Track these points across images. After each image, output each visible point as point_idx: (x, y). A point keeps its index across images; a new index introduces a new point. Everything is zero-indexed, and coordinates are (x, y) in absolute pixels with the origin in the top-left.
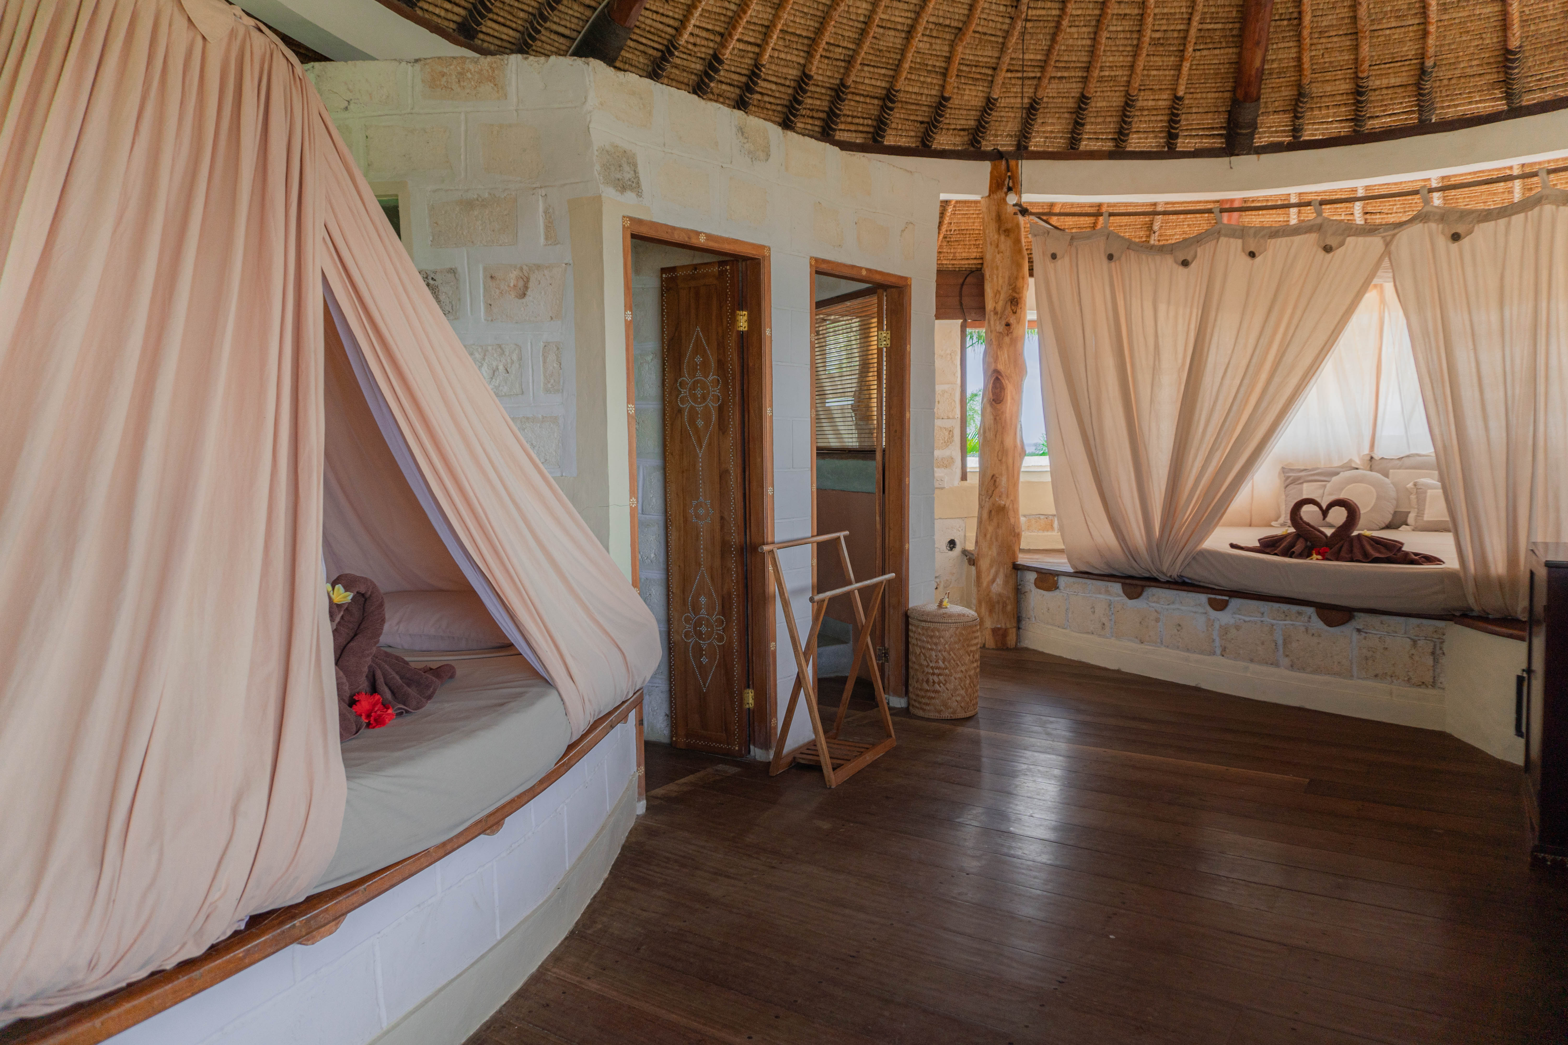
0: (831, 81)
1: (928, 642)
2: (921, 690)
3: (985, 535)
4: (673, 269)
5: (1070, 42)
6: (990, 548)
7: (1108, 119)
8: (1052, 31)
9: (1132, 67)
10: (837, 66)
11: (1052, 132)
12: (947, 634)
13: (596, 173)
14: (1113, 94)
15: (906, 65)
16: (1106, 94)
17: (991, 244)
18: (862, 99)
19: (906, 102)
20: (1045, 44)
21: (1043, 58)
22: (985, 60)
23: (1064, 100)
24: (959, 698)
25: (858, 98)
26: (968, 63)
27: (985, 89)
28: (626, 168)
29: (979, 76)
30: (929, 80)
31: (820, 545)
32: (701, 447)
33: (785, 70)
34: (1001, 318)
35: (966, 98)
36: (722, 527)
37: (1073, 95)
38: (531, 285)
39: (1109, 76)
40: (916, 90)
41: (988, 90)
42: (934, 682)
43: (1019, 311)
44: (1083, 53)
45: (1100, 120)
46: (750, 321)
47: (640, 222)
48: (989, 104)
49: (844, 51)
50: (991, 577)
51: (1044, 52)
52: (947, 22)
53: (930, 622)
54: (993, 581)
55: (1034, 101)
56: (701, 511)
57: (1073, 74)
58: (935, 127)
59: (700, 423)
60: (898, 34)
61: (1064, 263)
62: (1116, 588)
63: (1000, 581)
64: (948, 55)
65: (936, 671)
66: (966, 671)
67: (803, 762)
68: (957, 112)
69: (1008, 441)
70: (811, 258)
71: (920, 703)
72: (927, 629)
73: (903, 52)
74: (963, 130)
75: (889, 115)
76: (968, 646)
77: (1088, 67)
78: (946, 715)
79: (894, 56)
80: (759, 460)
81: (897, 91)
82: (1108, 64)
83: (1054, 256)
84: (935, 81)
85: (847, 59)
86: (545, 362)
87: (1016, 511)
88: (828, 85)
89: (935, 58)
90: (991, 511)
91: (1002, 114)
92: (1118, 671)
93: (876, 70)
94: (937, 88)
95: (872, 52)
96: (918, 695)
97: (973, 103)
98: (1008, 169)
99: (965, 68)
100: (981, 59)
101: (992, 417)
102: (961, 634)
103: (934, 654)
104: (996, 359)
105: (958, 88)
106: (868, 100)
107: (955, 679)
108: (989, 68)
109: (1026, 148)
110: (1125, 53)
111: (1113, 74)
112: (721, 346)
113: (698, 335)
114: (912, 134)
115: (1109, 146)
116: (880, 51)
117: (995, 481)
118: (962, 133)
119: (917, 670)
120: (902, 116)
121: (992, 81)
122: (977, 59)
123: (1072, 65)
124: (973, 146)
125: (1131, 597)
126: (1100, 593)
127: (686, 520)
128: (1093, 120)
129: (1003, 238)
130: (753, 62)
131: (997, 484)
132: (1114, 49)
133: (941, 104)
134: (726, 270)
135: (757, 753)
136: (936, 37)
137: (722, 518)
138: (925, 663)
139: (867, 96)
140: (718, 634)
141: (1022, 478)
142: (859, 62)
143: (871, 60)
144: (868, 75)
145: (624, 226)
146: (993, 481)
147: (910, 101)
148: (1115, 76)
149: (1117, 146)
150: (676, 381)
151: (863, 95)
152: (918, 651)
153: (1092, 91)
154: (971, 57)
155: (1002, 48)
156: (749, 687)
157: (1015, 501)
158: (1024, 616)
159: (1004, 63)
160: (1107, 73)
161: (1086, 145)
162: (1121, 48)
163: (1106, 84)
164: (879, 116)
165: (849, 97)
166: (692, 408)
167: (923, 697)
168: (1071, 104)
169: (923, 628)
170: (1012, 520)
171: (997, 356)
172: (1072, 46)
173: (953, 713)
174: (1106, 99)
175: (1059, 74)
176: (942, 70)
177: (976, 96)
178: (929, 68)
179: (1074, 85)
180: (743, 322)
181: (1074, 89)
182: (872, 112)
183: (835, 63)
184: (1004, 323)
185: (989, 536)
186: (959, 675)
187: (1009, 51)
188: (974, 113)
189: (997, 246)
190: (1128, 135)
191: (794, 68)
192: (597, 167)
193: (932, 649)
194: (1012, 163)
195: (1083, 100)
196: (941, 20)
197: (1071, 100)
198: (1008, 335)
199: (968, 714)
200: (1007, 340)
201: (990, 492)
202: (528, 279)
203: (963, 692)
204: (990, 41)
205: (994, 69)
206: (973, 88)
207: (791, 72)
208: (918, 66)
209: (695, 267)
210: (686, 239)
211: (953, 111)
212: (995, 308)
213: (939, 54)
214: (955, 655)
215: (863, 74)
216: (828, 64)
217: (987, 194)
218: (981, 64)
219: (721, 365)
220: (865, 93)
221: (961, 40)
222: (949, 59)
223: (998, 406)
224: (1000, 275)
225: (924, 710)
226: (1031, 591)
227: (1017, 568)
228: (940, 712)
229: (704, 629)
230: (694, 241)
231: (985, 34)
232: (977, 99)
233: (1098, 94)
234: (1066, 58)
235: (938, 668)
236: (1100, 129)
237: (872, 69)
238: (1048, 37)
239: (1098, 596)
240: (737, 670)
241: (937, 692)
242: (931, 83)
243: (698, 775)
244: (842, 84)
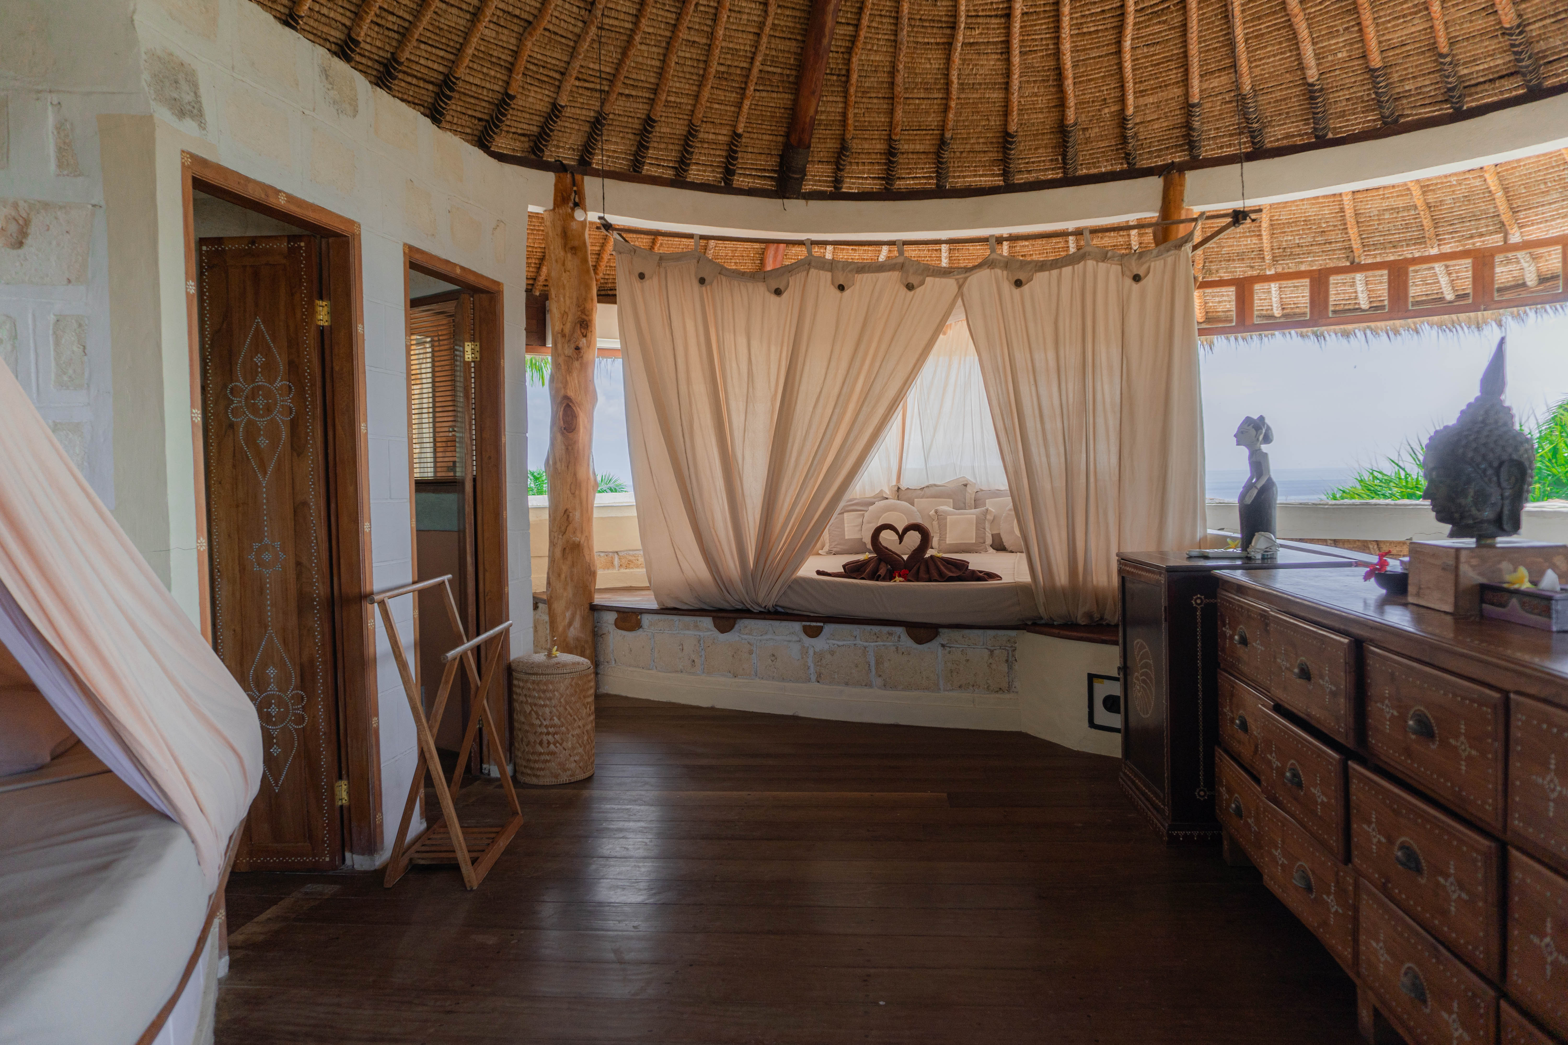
0: (381, 53)
1: (540, 698)
2: (533, 753)
3: (559, 575)
4: (219, 240)
5: (640, 59)
6: (565, 589)
7: (671, 147)
8: (623, 44)
9: (697, 97)
10: (389, 37)
11: (614, 151)
12: (562, 687)
13: (144, 83)
14: (677, 121)
15: (470, 51)
16: (670, 120)
17: (557, 261)
18: (414, 81)
19: (465, 94)
20: (616, 56)
21: (613, 72)
22: (554, 62)
23: (630, 120)
24: (577, 758)
25: (409, 79)
26: (536, 62)
27: (551, 94)
28: (184, 86)
29: (545, 79)
30: (492, 73)
31: (421, 593)
32: (265, 473)
33: (325, 29)
34: (569, 341)
35: (531, 100)
36: (299, 576)
37: (639, 116)
38: (32, 229)
39: (675, 102)
40: (477, 82)
41: (555, 96)
42: (549, 743)
43: (589, 334)
44: (652, 74)
45: (663, 146)
46: (333, 313)
47: (204, 162)
48: (555, 111)
49: (399, 21)
50: (567, 621)
51: (614, 66)
52: (517, 12)
53: (542, 674)
54: (570, 624)
55: (601, 115)
56: (267, 557)
57: (640, 94)
58: (497, 127)
59: (263, 442)
60: (462, 14)
61: (652, 284)
62: (707, 622)
63: (577, 623)
64: (515, 48)
65: (551, 730)
66: (584, 726)
67: (422, 862)
68: (519, 114)
69: (581, 474)
70: (405, 245)
71: (532, 769)
72: (539, 683)
73: (467, 35)
74: (523, 135)
75: (446, 104)
76: (585, 697)
77: (656, 90)
78: (564, 778)
79: (456, 38)
80: (351, 489)
81: (457, 79)
82: (674, 90)
83: (642, 276)
84: (499, 75)
85: (401, 30)
86: (57, 343)
87: (590, 549)
88: (376, 58)
89: (501, 50)
90: (565, 549)
91: (567, 124)
92: (712, 709)
93: (434, 50)
94: (500, 83)
95: (431, 29)
96: (529, 760)
97: (538, 107)
98: (574, 183)
99: (532, 67)
100: (549, 60)
101: (563, 447)
102: (577, 684)
103: (547, 710)
104: (565, 384)
105: (523, 88)
106: (422, 84)
107: (573, 736)
108: (556, 71)
109: (590, 164)
110: (691, 82)
111: (678, 100)
112: (293, 344)
113: (258, 329)
114: (468, 131)
115: (669, 174)
116: (441, 29)
117: (568, 516)
118: (523, 138)
119: (527, 732)
120: (459, 109)
121: (559, 87)
122: (545, 59)
123: (640, 84)
124: (535, 154)
125: (723, 631)
126: (688, 629)
127: (243, 569)
128: (656, 145)
129: (569, 255)
130: (287, 11)
131: (571, 519)
132: (680, 75)
133: (504, 101)
134: (300, 247)
135: (357, 862)
136: (502, 26)
137: (298, 564)
138: (538, 722)
139: (420, 79)
140: (294, 714)
141: (596, 514)
142: (416, 36)
143: (429, 38)
144: (424, 54)
145: (183, 164)
146: (566, 516)
147: (470, 93)
148: (680, 103)
149: (677, 175)
150: (225, 386)
151: (416, 77)
152: (528, 709)
153: (659, 114)
154: (539, 56)
155: (572, 53)
156: (340, 778)
157: (589, 538)
158: (602, 660)
159: (574, 69)
160: (672, 99)
161: (647, 170)
162: (688, 76)
163: (671, 110)
164: (433, 104)
165: (400, 76)
166: (250, 423)
167: (536, 761)
168: (637, 125)
169: (534, 682)
170: (587, 558)
171: (567, 381)
172: (642, 64)
173: (571, 776)
174: (670, 125)
175: (627, 92)
176: (507, 65)
177: (541, 100)
178: (494, 60)
179: (641, 106)
180: (323, 315)
181: (641, 109)
182: (425, 98)
183: (386, 32)
184: (573, 346)
185: (563, 576)
186: (577, 731)
187: (580, 57)
188: (537, 118)
189: (564, 264)
190: (689, 165)
191: (336, 29)
192: (146, 76)
193: (545, 706)
194: (578, 177)
195: (649, 122)
196: (511, 9)
197: (636, 121)
198: (577, 360)
199: (588, 775)
200: (577, 364)
201: (563, 529)
202: (27, 222)
203: (581, 750)
204: (561, 43)
205: (562, 74)
206: (539, 90)
207: (333, 32)
208: (481, 55)
209: (253, 240)
210: (263, 196)
211: (515, 113)
212: (562, 330)
213: (505, 45)
214: (571, 708)
215: (418, 53)
216: (378, 33)
217: (551, 207)
218: (549, 66)
219: (294, 368)
220: (419, 75)
221: (531, 34)
222: (516, 54)
223: (570, 435)
224: (567, 295)
225: (537, 776)
226: (609, 633)
227: (594, 608)
228: (556, 776)
229: (274, 710)
230: (272, 201)
231: (556, 34)
232: (542, 103)
233: (663, 119)
234: (634, 76)
235: (554, 726)
236: (662, 155)
237: (429, 49)
238: (619, 50)
239: (687, 632)
240: (326, 759)
241: (552, 753)
242: (495, 77)
244: (394, 58)
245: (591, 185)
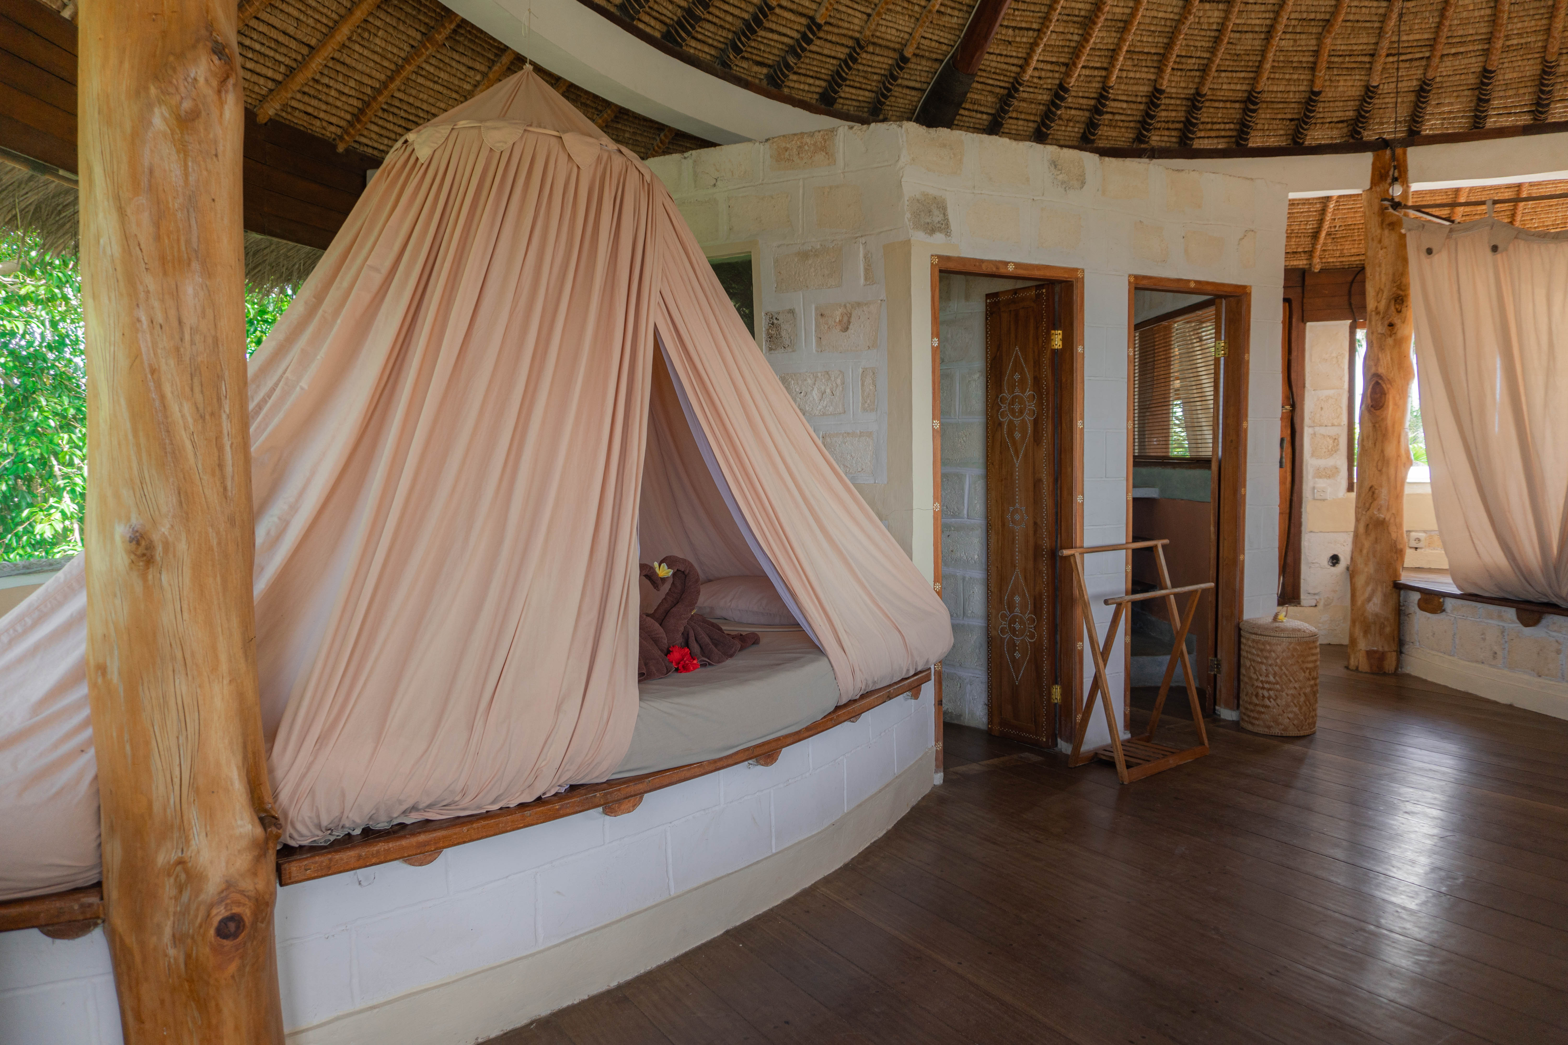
0: (1186, 91)
1: (1258, 655)
2: (1250, 703)
3: (1361, 551)
4: (996, 295)
5: (1465, 14)
6: (1366, 564)
7: (1522, 91)
8: (1440, 7)
9: (1548, 30)
10: (1192, 77)
11: (1450, 112)
12: (1279, 649)
13: (906, 220)
14: (1525, 62)
15: (1268, 66)
16: (1515, 64)
17: (1373, 239)
18: (1221, 105)
19: (1272, 102)
20: (1433, 21)
21: (1432, 36)
22: (1361, 47)
23: (1463, 77)
24: (1291, 716)
25: (1216, 104)
26: (1341, 53)
27: (1362, 77)
28: (936, 212)
29: (1354, 65)
30: (1295, 77)
31: (1135, 551)
32: (1018, 457)
33: (1135, 88)
34: (1383, 318)
35: (1340, 89)
36: (1035, 532)
37: (1473, 70)
38: (852, 320)
39: (1518, 44)
40: (1282, 88)
41: (1366, 78)
42: (1263, 697)
43: (1404, 310)
44: (1482, 24)
45: (1511, 93)
46: (1064, 340)
47: (948, 258)
48: (1369, 92)
49: (1198, 61)
50: (1367, 595)
51: (1433, 30)
52: (1312, 16)
53: (1261, 635)
54: (1369, 600)
55: (1424, 82)
56: (1017, 517)
57: (1471, 48)
58: (1306, 123)
59: (1017, 435)
60: (1256, 36)
61: (1441, 259)
62: (1511, 613)
63: (1377, 600)
64: (1315, 48)
65: (1266, 686)
66: (1301, 688)
67: (1104, 758)
68: (1331, 104)
69: (1390, 450)
70: (1130, 276)
71: (1249, 716)
72: (1257, 642)
73: (1263, 53)
74: (1342, 122)
75: (1251, 117)
76: (1303, 662)
77: (1490, 39)
78: (1276, 731)
79: (1254, 58)
80: (1069, 470)
81: (1259, 93)
82: (1515, 32)
83: (1429, 251)
84: (1302, 77)
85: (1201, 68)
86: (863, 385)
87: (1399, 526)
88: (1183, 96)
89: (1301, 54)
90: (1368, 525)
91: (1387, 100)
92: (1511, 706)
93: (1234, 75)
94: (1305, 83)
95: (1228, 57)
96: (1247, 709)
97: (1349, 93)
98: (1393, 157)
99: (1336, 59)
100: (1355, 48)
101: (1370, 425)
102: (1295, 649)
103: (1264, 667)
104: (1377, 362)
105: (1330, 80)
106: (1228, 105)
107: (1287, 695)
108: (1366, 55)
109: (1419, 133)
110: (1537, 17)
111: (1523, 41)
112: (1037, 364)
113: (1017, 355)
114: (1282, 132)
115: (1525, 120)
116: (1238, 55)
117: (1373, 493)
118: (1340, 125)
119: (1246, 683)
120: (1268, 116)
121: (1371, 68)
122: (1350, 48)
123: (1469, 38)
124: (1353, 137)
125: (1526, 624)
126: (1492, 619)
127: (1003, 525)
128: (1502, 94)
129: (1386, 232)
130: (1100, 85)
131: (1375, 496)
132: (1521, 14)
133: (1311, 99)
134: (1043, 293)
135: (1064, 747)
136: (1300, 33)
137: (1035, 523)
138: (1254, 676)
139: (1227, 101)
140: (1030, 631)
141: (1408, 490)
142: (1214, 69)
143: (1228, 66)
144: (1225, 80)
145: (932, 264)
146: (1371, 493)
147: (1276, 100)
148: (1526, 43)
149: (1535, 119)
150: (997, 397)
151: (1222, 101)
152: (1248, 663)
153: (1496, 63)
154: (1343, 48)
155: (1380, 33)
156: (1056, 683)
157: (1398, 514)
158: (1408, 639)
159: (1382, 48)
160: (1515, 42)
161: (1495, 122)
162: (1531, 12)
163: (1515, 54)
164: (1241, 119)
165: (1207, 104)
166: (1011, 422)
167: (1252, 711)
168: (1472, 80)
169: (1253, 641)
170: (1394, 536)
171: (1378, 359)
172: (1467, 18)
173: (1283, 730)
174: (1517, 69)
175: (1453, 51)
176: (1310, 65)
177: (1353, 86)
178: (1295, 65)
179: (1474, 60)
180: (1057, 340)
181: (1475, 64)
182: (1234, 116)
183: (1188, 73)
184: (1386, 323)
185: (1365, 552)
186: (1291, 692)
187: (1387, 36)
188: (1352, 103)
189: (1380, 241)
190: (1548, 105)
191: (1144, 85)
192: (908, 215)
193: (1262, 663)
194: (1399, 151)
195: (1486, 74)
196: (1305, 16)
197: (1471, 76)
198: (1391, 336)
199: (1302, 733)
200: (1390, 341)
201: (1367, 505)
202: (851, 314)
203: (1296, 710)
204: (1365, 28)
205: (1372, 55)
206: (1349, 78)
207: (1141, 88)
208: (1281, 65)
209: (1015, 291)
210: (994, 269)
211: (1327, 105)
212: (1377, 308)
213: (1305, 49)
214: (1287, 670)
215: (1220, 81)
216: (1181, 76)
217: (1368, 187)
218: (1355, 53)
219: (1037, 380)
220: (1224, 98)
221: (1329, 32)
222: (1316, 53)
223: (1378, 412)
224: (1383, 272)
225: (1252, 724)
226: (1415, 613)
227: (1399, 587)
228: (1269, 727)
229: (1017, 626)
230: (1002, 271)
231: (1358, 21)
232: (1354, 89)
233: (1506, 65)
234: (1460, 33)
235: (1267, 682)
236: (1512, 102)
237: (1229, 74)
238: (1436, 14)
239: (1490, 621)
240: (1046, 667)
241: (1267, 707)
242: (1299, 80)
243: (1002, 759)
244: (1198, 93)
245: (1415, 156)
